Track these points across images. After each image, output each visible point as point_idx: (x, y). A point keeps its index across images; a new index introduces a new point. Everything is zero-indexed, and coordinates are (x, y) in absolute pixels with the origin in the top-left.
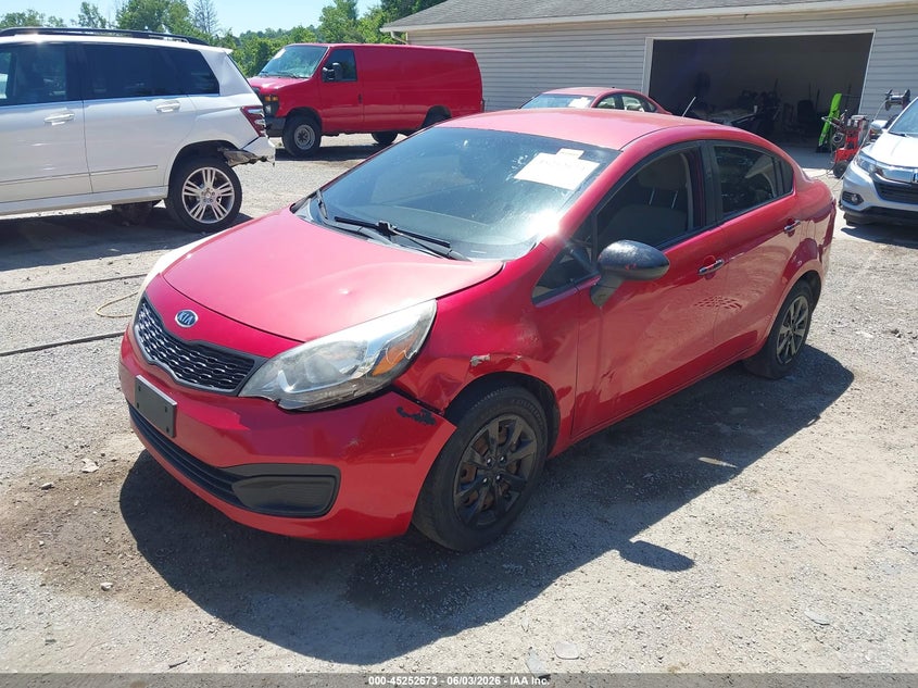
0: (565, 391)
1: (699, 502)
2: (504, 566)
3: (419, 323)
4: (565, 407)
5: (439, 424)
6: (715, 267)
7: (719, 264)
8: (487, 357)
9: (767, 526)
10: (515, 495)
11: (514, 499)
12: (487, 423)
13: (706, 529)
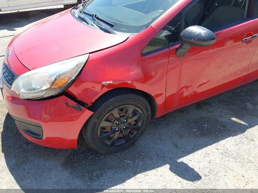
0: (158, 95)
1: (223, 142)
2: (126, 161)
3: (77, 65)
4: (159, 101)
5: (84, 111)
6: (252, 38)
7: (255, 36)
8: (111, 82)
9: (252, 160)
10: (135, 132)
11: (135, 134)
12: (112, 110)
13: (221, 156)
